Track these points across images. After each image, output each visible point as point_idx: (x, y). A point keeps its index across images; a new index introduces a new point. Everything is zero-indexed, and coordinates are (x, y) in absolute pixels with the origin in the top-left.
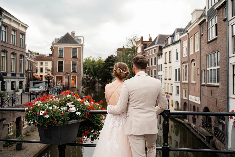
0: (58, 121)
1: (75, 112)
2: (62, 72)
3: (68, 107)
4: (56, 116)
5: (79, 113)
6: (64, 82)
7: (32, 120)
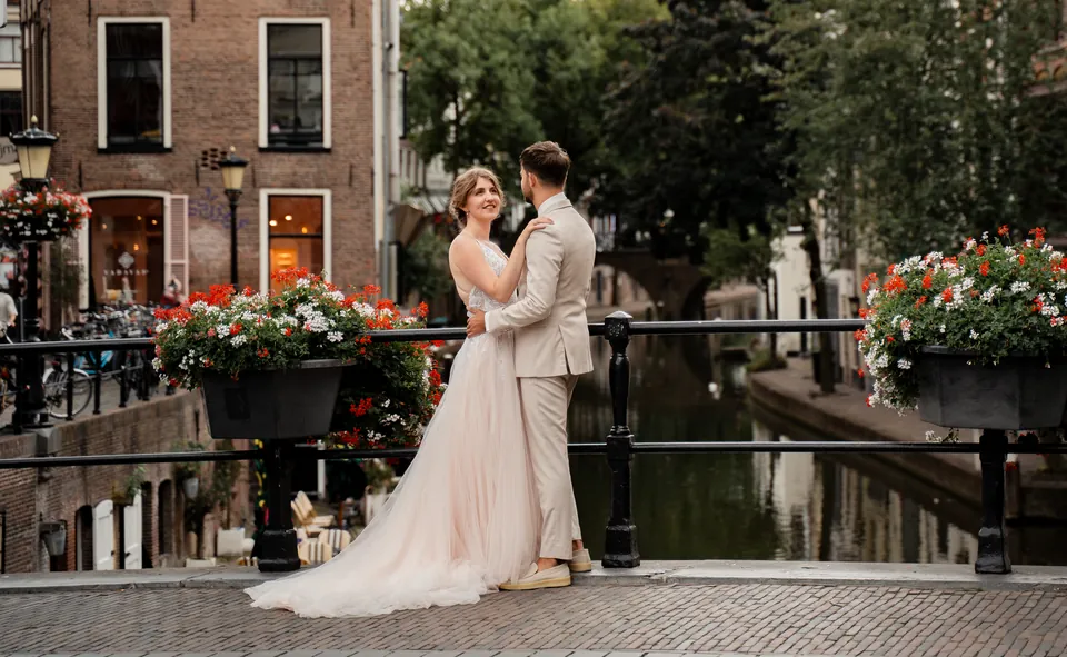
0: (272, 356)
1: (325, 333)
2: (157, 148)
3: (302, 319)
4: (266, 340)
5: (338, 337)
6: (177, 268)
7: (191, 355)
